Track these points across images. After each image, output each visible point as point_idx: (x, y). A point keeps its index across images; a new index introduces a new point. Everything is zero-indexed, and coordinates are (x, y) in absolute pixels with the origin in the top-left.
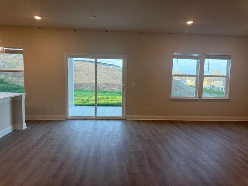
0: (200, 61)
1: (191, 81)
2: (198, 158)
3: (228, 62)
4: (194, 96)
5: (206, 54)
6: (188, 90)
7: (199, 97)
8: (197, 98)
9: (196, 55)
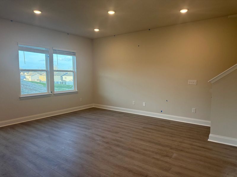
0: (48, 56)
1: (31, 77)
2: (67, 156)
3: (73, 58)
4: (47, 92)
5: (54, 49)
6: (29, 86)
7: (52, 92)
8: (49, 93)
9: (44, 49)
